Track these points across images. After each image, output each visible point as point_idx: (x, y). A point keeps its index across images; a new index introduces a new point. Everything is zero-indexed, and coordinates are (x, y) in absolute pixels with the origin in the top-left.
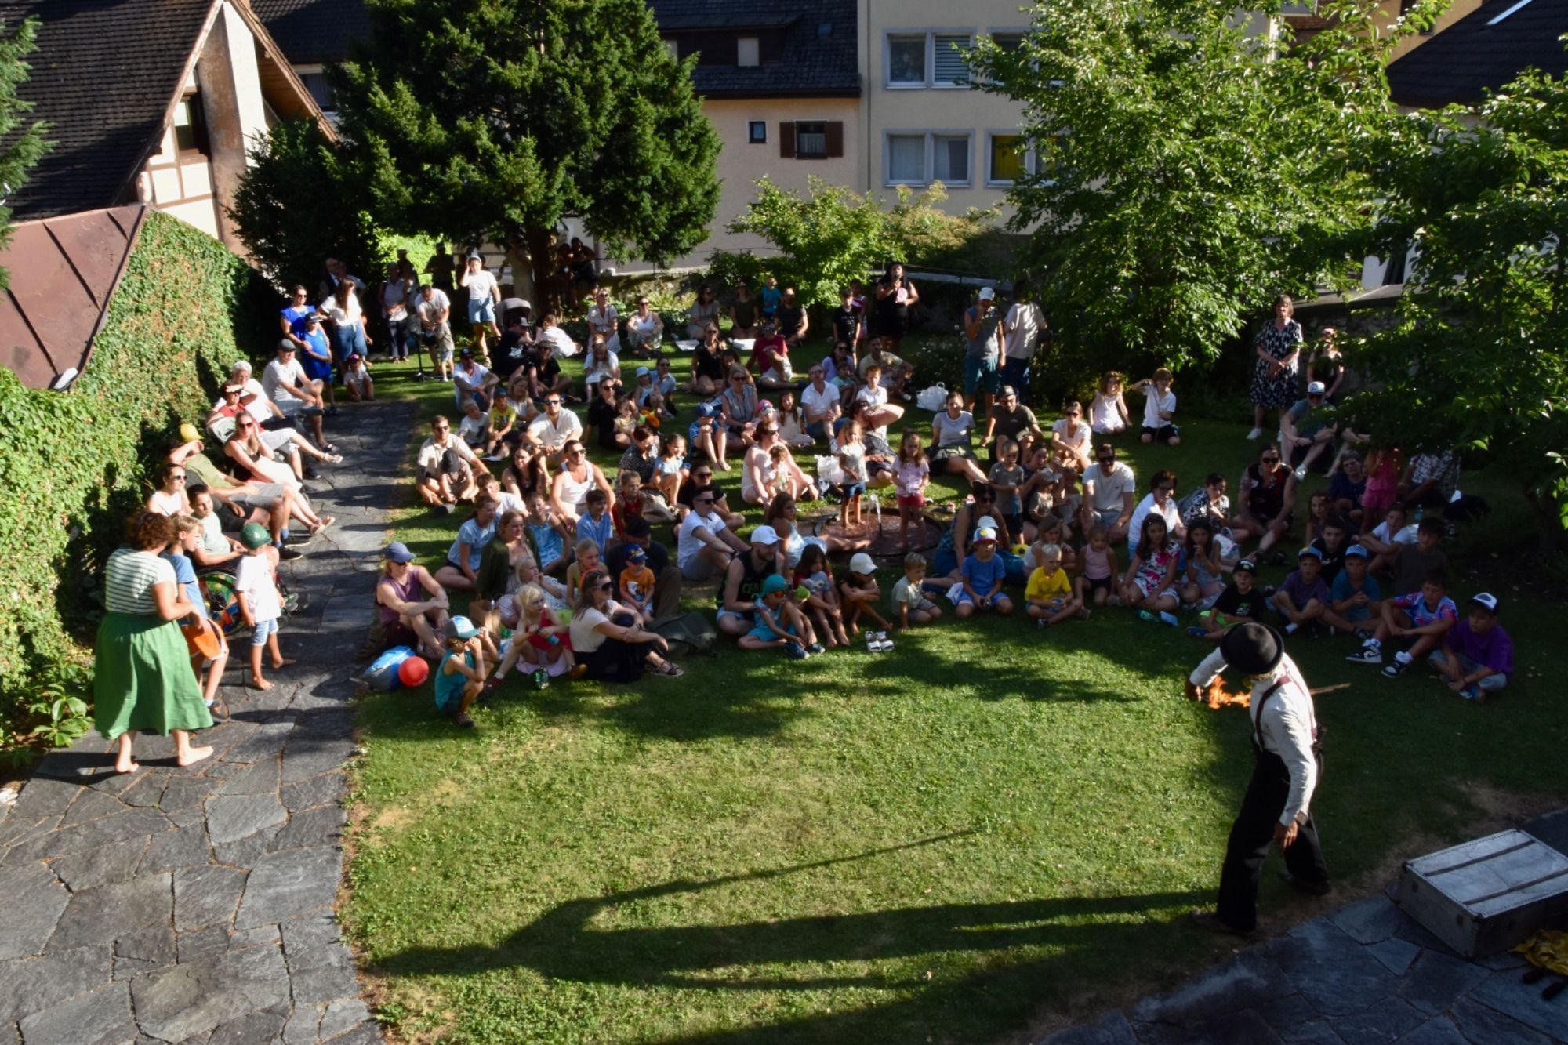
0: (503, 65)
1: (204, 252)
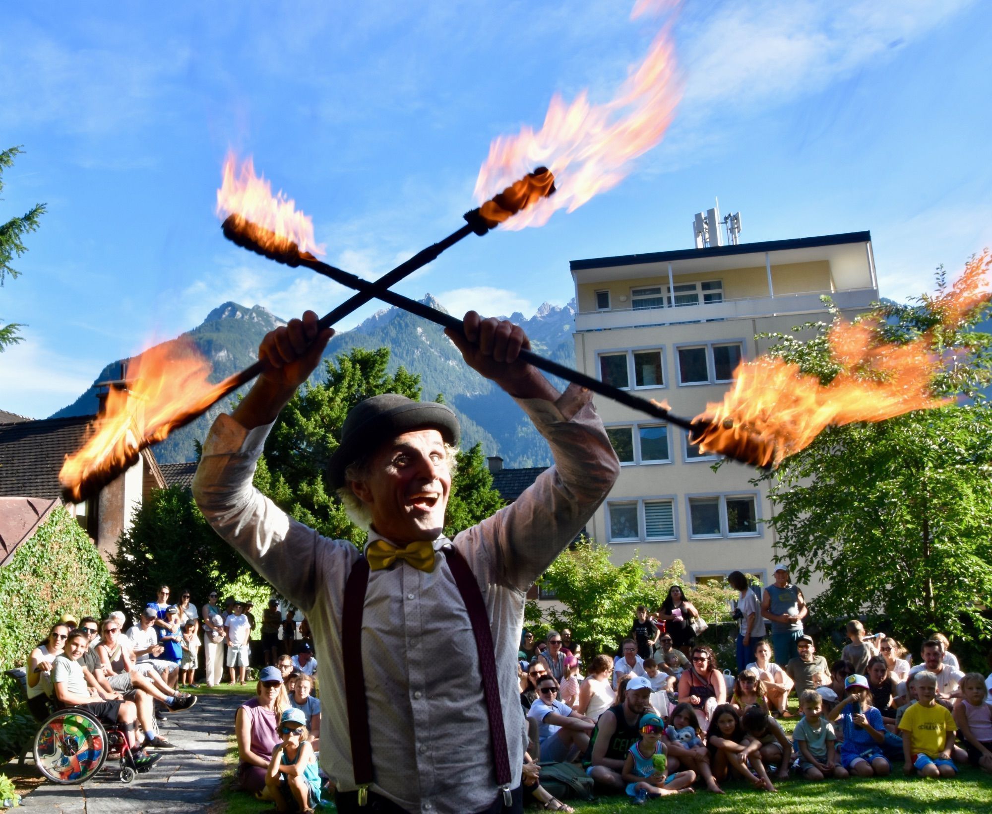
1: (91, 560)
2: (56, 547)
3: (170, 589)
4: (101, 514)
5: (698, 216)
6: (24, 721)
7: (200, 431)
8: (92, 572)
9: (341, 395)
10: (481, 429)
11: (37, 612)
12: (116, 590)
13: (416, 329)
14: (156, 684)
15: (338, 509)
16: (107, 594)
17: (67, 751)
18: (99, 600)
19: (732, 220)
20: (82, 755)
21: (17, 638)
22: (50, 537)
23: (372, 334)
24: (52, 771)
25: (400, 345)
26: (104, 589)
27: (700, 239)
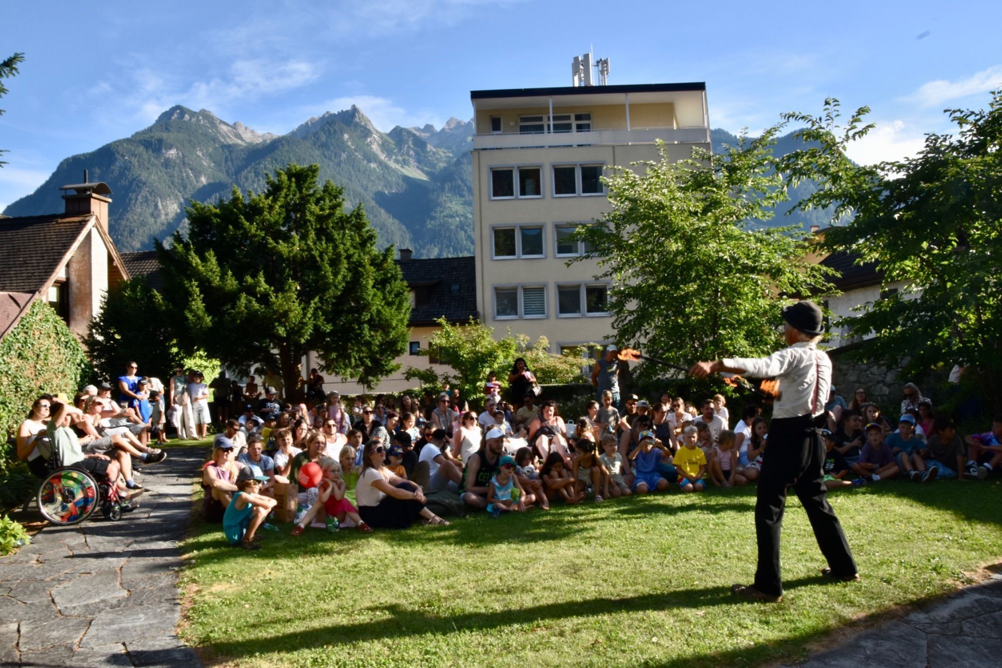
0: (277, 243)
1: (67, 342)
2: (37, 333)
3: (137, 363)
4: (71, 299)
5: (576, 59)
6: (22, 478)
7: (153, 220)
8: (69, 353)
9: (279, 204)
10: (396, 222)
11: (24, 388)
12: (90, 366)
13: (342, 135)
14: (132, 443)
15: (276, 297)
16: (82, 369)
17: (66, 500)
18: (76, 375)
19: (603, 64)
20: (79, 502)
21: (10, 411)
22: (32, 325)
23: (305, 138)
24: (54, 516)
25: (329, 149)
26: (79, 365)
27: (576, 78)
